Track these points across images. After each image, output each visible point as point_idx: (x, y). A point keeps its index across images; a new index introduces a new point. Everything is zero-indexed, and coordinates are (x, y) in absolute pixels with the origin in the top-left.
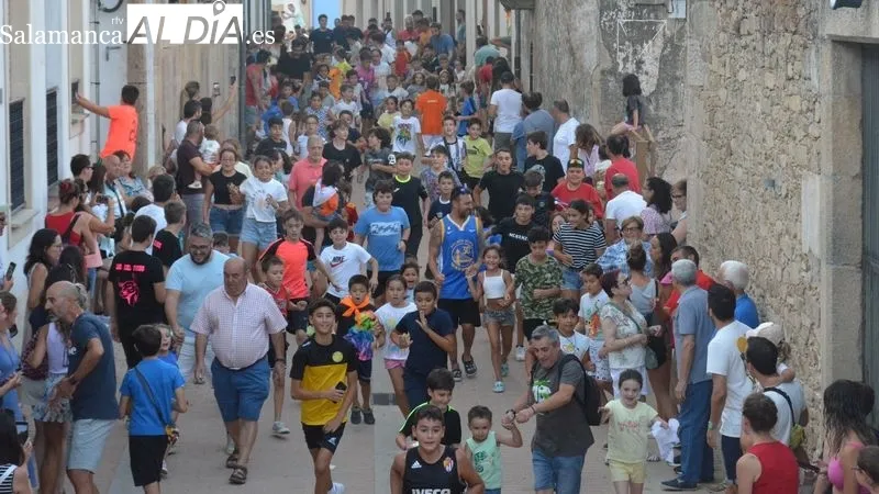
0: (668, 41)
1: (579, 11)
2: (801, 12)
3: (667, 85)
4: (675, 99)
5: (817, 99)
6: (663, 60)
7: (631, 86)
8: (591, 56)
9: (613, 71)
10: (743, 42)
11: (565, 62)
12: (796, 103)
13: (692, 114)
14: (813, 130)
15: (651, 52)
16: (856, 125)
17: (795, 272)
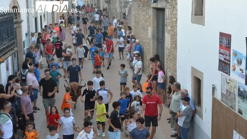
0: (129, 8)
1: (117, 3)
2: (148, 3)
3: (129, 14)
4: (130, 16)
5: (151, 16)
6: (129, 10)
7: (124, 14)
8: (118, 10)
9: (122, 12)
10: (140, 8)
11: (115, 11)
12: (147, 17)
13: (133, 19)
14: (150, 21)
15: (127, 9)
16: (156, 19)
17: (147, 41)
